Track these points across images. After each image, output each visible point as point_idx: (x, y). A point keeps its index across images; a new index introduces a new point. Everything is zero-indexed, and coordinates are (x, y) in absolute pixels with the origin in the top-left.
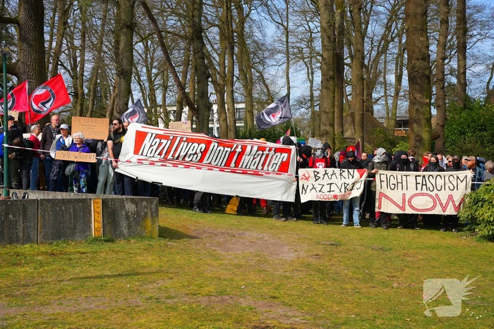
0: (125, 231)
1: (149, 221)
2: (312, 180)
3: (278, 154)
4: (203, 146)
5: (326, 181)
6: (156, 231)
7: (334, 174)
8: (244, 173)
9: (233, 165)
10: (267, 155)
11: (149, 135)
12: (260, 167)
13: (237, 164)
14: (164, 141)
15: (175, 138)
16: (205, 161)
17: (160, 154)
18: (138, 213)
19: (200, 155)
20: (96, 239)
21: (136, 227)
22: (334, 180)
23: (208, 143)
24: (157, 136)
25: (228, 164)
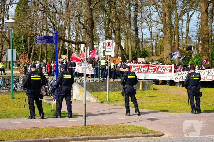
0: (147, 88)
1: (151, 86)
2: (178, 75)
3: (169, 68)
4: (148, 67)
5: (181, 75)
6: (153, 89)
7: (183, 73)
8: (160, 73)
9: (156, 71)
10: (166, 68)
11: (133, 66)
12: (164, 71)
13: (157, 71)
14: (137, 67)
15: (140, 66)
16: (149, 71)
17: (137, 70)
18: (149, 84)
19: (147, 70)
20: (141, 90)
21: (149, 88)
22: (183, 75)
23: (149, 66)
24: (135, 66)
25: (155, 71)
